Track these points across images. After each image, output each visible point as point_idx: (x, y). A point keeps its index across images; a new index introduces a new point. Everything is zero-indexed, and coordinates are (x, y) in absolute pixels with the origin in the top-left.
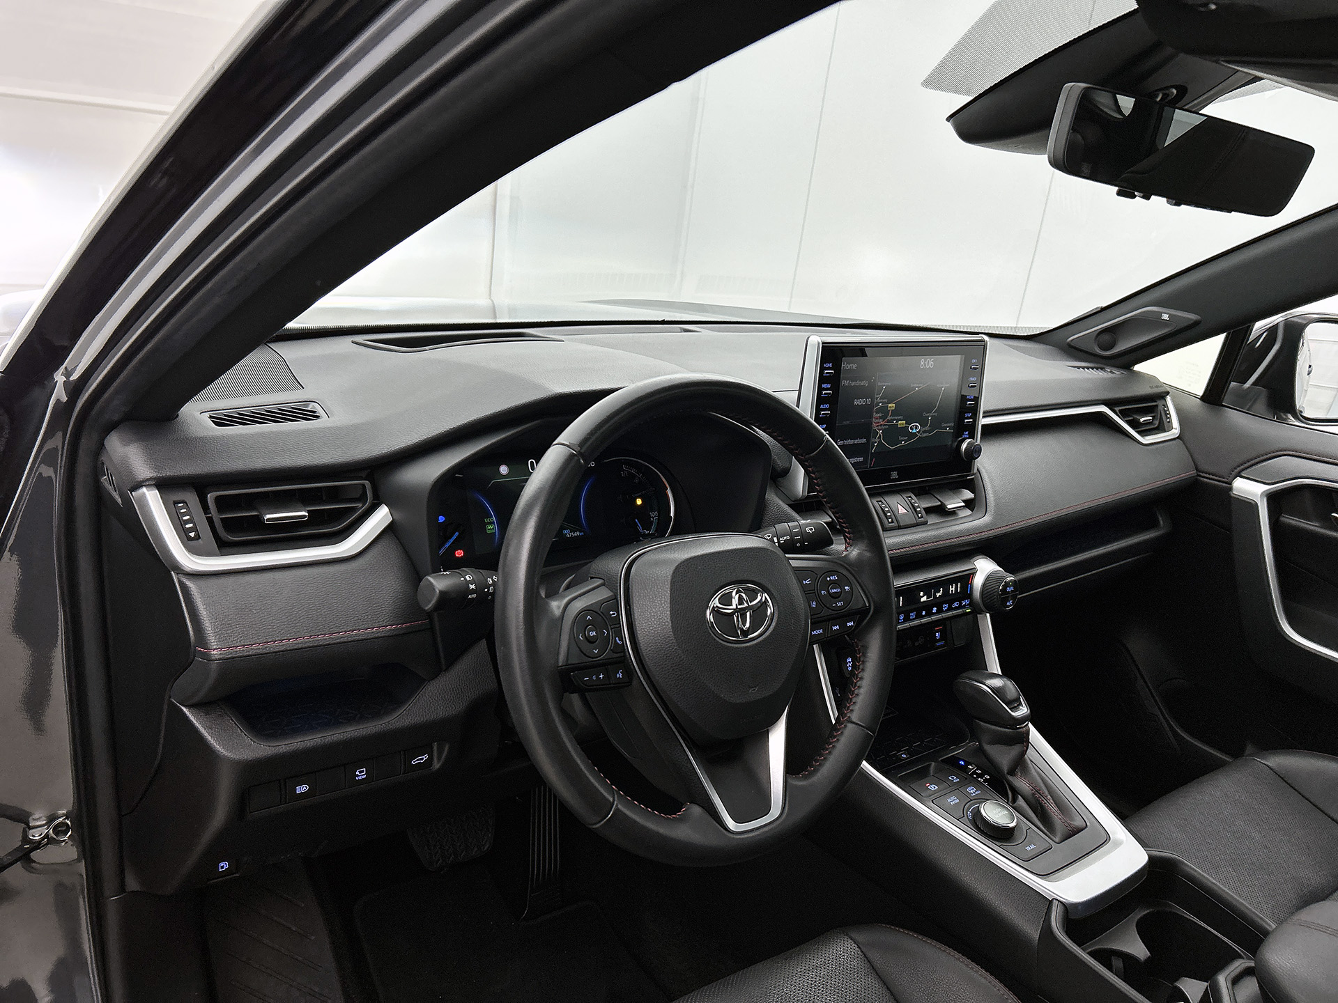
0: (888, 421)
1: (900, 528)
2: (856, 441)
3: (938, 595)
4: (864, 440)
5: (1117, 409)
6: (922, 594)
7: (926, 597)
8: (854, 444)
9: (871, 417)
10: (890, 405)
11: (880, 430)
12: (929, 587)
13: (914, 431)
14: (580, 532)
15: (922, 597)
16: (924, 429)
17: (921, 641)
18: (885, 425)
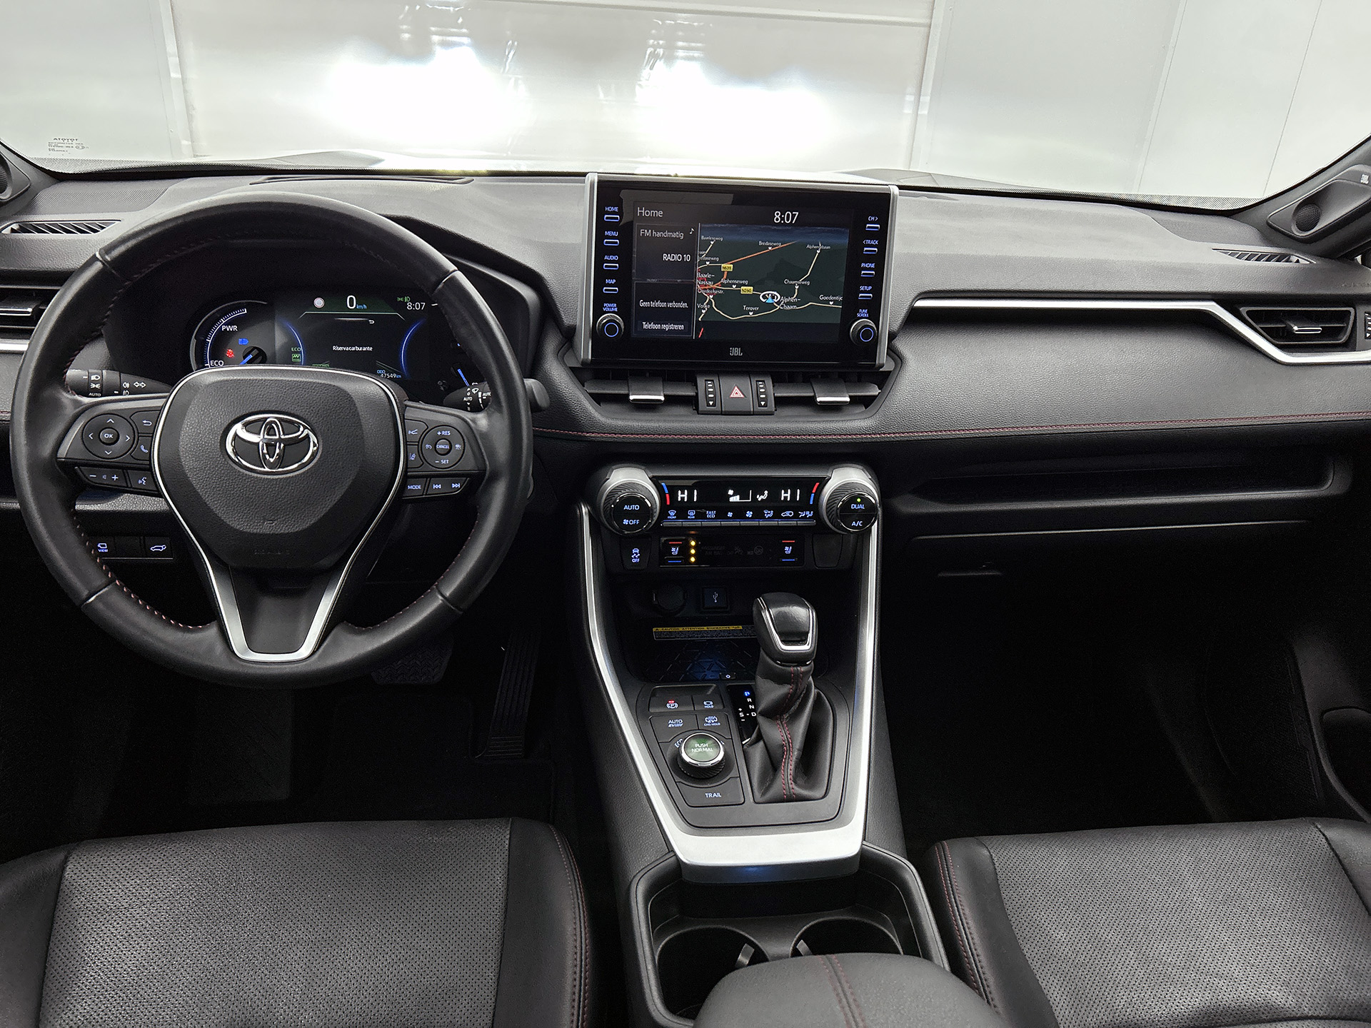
0: (723, 285)
1: (723, 413)
2: (670, 305)
3: (760, 498)
4: (684, 305)
5: (1244, 310)
6: (731, 492)
7: (738, 496)
8: (667, 308)
9: (693, 276)
10: (723, 265)
11: (709, 294)
12: (741, 486)
13: (770, 301)
14: (397, 374)
15: (731, 496)
16: (786, 300)
17: (758, 551)
18: (716, 289)
